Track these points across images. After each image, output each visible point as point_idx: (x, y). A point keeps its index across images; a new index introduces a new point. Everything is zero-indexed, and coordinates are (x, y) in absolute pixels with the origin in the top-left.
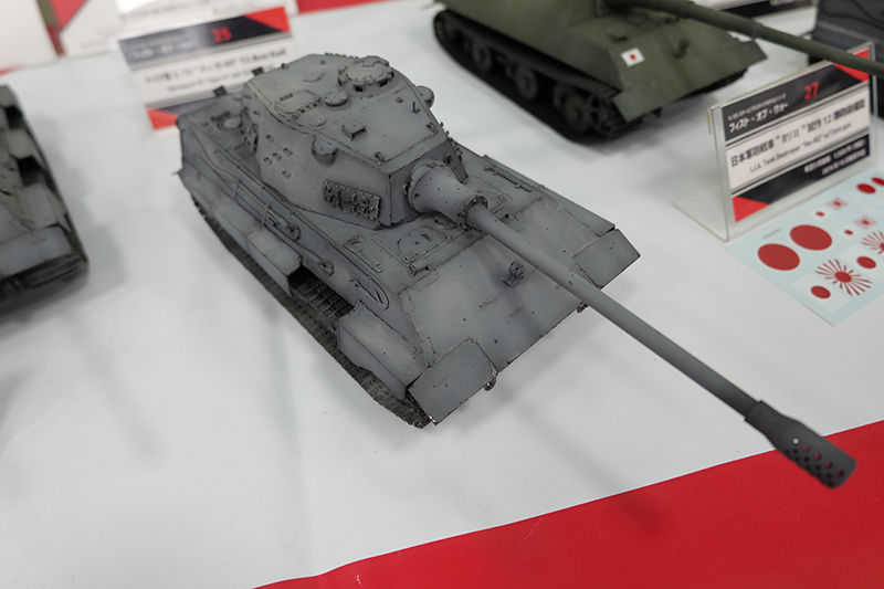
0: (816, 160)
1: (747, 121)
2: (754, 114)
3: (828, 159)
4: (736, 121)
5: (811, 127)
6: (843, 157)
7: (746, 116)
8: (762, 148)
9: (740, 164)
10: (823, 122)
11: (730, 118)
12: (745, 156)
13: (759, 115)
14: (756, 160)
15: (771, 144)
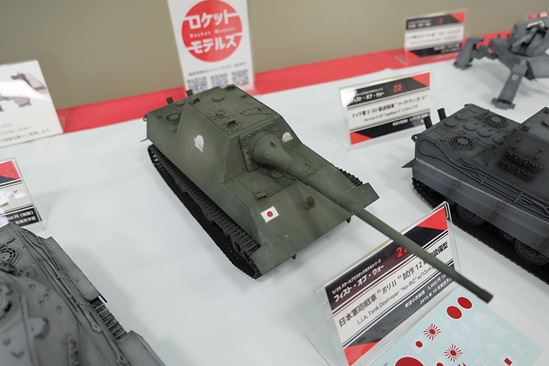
0: (414, 297)
1: (349, 289)
2: (356, 282)
3: (423, 292)
4: (339, 293)
5: (405, 276)
6: (436, 287)
7: (349, 285)
8: (366, 303)
9: (347, 322)
10: (415, 269)
11: (333, 292)
12: (352, 315)
13: (360, 281)
14: (361, 314)
15: (374, 298)
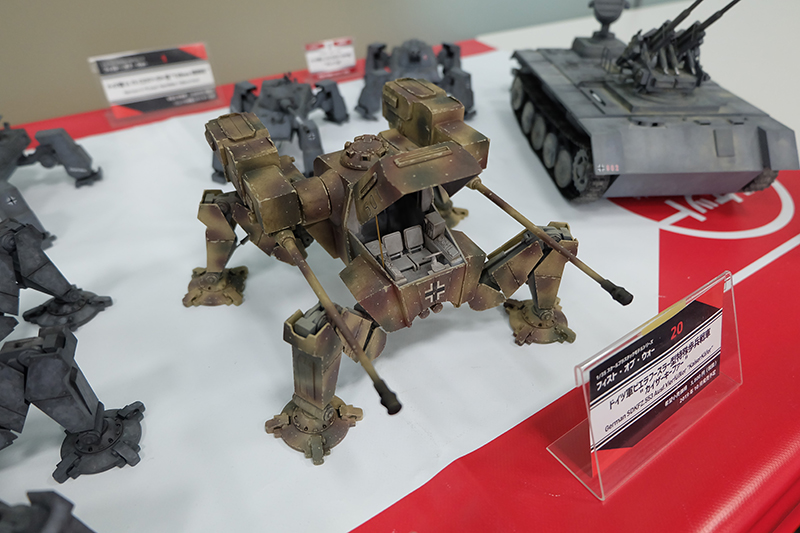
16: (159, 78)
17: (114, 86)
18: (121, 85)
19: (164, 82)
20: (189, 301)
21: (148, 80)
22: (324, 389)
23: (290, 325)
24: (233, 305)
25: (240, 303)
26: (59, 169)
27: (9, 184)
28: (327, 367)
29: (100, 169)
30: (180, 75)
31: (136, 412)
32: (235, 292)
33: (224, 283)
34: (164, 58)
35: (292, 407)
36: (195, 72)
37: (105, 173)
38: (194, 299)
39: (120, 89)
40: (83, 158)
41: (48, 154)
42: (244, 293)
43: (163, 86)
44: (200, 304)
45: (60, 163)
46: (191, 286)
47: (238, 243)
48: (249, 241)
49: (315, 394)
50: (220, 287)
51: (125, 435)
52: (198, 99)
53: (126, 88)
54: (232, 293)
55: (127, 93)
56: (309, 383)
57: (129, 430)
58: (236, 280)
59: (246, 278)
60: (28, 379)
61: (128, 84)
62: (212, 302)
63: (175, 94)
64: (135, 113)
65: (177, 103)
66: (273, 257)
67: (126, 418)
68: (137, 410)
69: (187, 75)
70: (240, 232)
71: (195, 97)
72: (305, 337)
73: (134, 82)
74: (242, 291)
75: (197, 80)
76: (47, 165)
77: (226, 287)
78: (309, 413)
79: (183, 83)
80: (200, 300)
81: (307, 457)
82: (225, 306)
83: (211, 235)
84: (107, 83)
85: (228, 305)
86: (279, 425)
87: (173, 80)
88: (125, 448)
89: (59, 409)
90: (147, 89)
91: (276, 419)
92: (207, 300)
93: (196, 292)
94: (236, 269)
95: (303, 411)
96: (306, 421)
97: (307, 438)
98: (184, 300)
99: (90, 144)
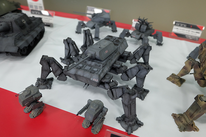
16: (187, 31)
17: (176, 28)
18: (177, 29)
19: (188, 32)
20: (168, 79)
21: (184, 30)
22: (195, 116)
23: (199, 96)
24: (177, 86)
25: (180, 86)
26: (156, 40)
27: (148, 38)
28: (200, 112)
29: (163, 44)
30: (193, 32)
31: (147, 91)
32: (180, 83)
33: (179, 80)
34: (191, 26)
35: (181, 115)
36: (197, 32)
37: (163, 45)
38: (170, 79)
39: (176, 30)
40: (161, 40)
41: (156, 36)
42: (182, 85)
43: (186, 33)
44: (170, 81)
45: (157, 39)
46: (170, 76)
47: (189, 73)
48: (193, 74)
49: (191, 116)
50: (177, 80)
51: (144, 94)
52: (193, 39)
53: (178, 30)
54: (179, 83)
55: (177, 31)
56: (192, 112)
57: (145, 93)
58: (182, 81)
59: (184, 82)
60: (139, 72)
61: (179, 29)
62: (173, 82)
63: (188, 35)
64: (176, 36)
65: (187, 38)
66: (196, 81)
67: (145, 91)
68: (148, 91)
69: (194, 32)
70: (192, 71)
71: (192, 38)
72: (202, 101)
73: (180, 29)
74: (182, 84)
75: (196, 34)
76: (154, 38)
77: (178, 81)
78: (185, 119)
79: (192, 34)
80: (171, 80)
81: (178, 128)
82: (175, 85)
83: (184, 68)
84: (175, 27)
85: (177, 85)
86: (176, 116)
87: (190, 32)
88: (143, 96)
89: (139, 80)
90: (182, 32)
91: (175, 114)
92: (173, 81)
93: (171, 78)
94: (183, 79)
95: (184, 117)
96: (183, 120)
97: (181, 124)
98: (167, 78)
99: (164, 38)
